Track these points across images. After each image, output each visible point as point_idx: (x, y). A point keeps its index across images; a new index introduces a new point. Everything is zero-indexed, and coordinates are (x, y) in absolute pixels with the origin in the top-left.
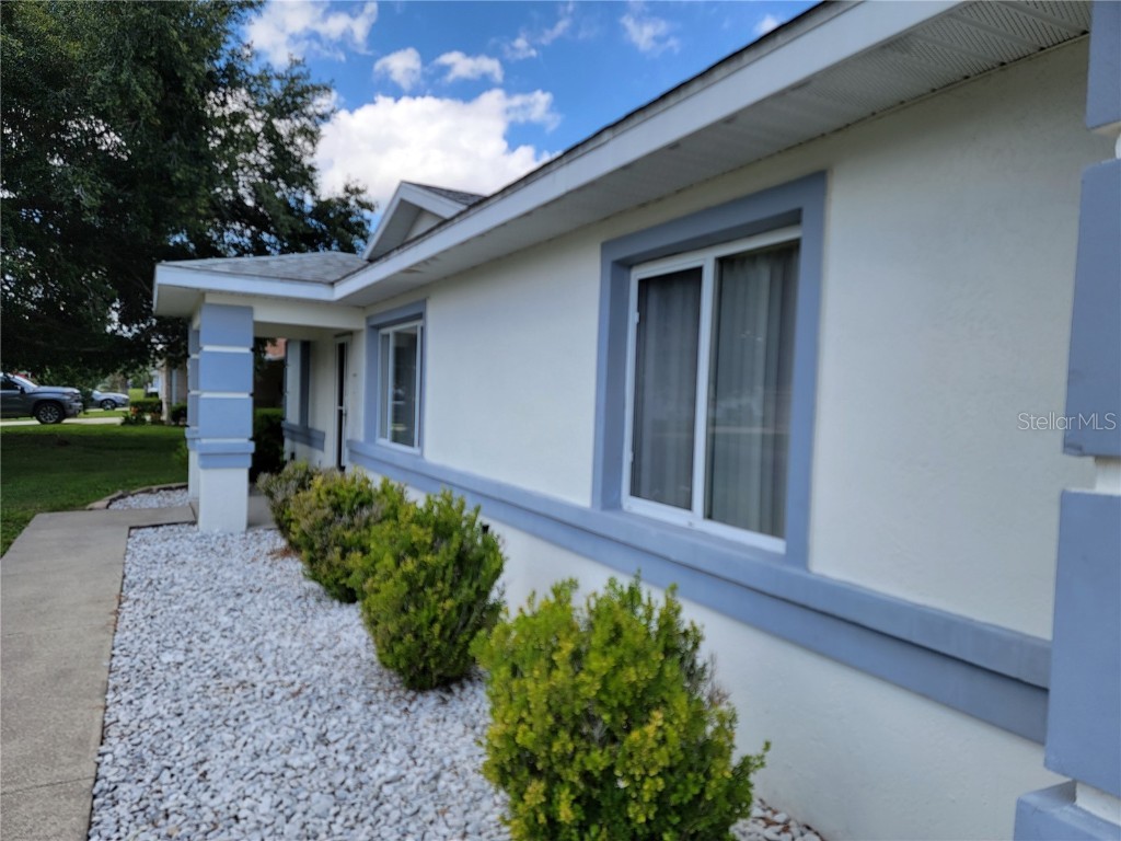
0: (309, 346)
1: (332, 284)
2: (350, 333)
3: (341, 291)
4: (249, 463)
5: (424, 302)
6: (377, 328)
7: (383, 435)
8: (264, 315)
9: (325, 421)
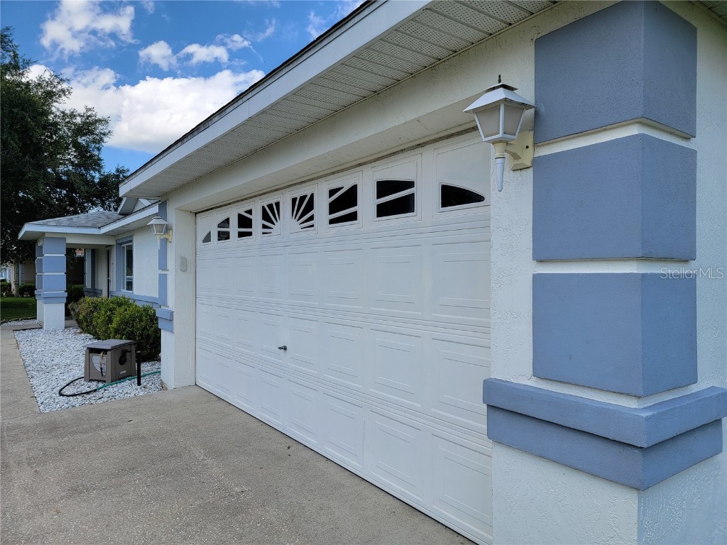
0: (95, 251)
1: (100, 228)
2: (110, 246)
3: (104, 230)
4: (65, 301)
5: (132, 236)
6: (121, 244)
7: (123, 288)
8: (70, 241)
9: (102, 285)
